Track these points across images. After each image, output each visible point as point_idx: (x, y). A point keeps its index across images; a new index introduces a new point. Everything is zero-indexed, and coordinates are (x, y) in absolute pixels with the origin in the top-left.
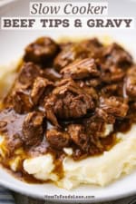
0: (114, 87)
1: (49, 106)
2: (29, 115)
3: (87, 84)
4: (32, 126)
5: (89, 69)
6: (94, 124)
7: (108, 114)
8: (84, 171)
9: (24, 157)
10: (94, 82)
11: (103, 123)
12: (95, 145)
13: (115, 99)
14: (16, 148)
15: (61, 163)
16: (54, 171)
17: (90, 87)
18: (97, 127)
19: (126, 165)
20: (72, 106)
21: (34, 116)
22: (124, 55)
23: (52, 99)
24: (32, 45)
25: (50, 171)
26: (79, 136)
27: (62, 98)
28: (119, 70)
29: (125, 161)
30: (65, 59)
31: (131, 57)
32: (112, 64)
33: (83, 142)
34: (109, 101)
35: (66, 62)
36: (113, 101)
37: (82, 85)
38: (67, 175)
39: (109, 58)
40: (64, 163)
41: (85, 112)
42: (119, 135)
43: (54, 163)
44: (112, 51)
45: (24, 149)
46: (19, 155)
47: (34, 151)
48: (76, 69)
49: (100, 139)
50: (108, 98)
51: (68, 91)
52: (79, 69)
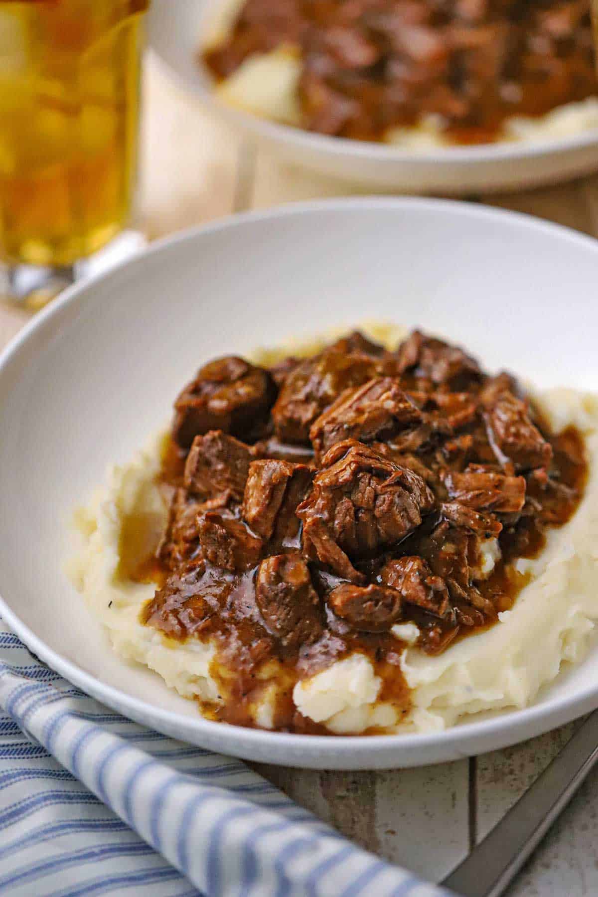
0: (465, 442)
1: (316, 523)
2: (268, 565)
3: (394, 447)
4: (287, 591)
5: (390, 404)
6: (448, 548)
7: (479, 510)
8: (464, 674)
9: (287, 680)
10: (412, 438)
11: (472, 539)
12: (469, 603)
13: (481, 470)
14: (259, 664)
15: (397, 667)
16: (382, 697)
17: (402, 453)
18: (459, 553)
19: (565, 638)
20: (382, 507)
21: (281, 564)
22: (455, 357)
23: (320, 502)
24: (195, 389)
25: (373, 699)
26: (422, 582)
27: (349, 493)
28: (462, 397)
29: (560, 628)
30: (308, 399)
31: (473, 361)
32: (434, 386)
33: (438, 597)
34: (467, 477)
35: (313, 406)
36: (479, 476)
37: (383, 450)
38: (421, 700)
39: (420, 373)
40: (404, 667)
41: (418, 520)
42: (521, 565)
43: (376, 673)
44: (420, 354)
45: (281, 661)
46: (273, 679)
47: (308, 657)
48: (351, 414)
49: (476, 584)
50: (462, 471)
51: (360, 468)
52: (360, 411)
